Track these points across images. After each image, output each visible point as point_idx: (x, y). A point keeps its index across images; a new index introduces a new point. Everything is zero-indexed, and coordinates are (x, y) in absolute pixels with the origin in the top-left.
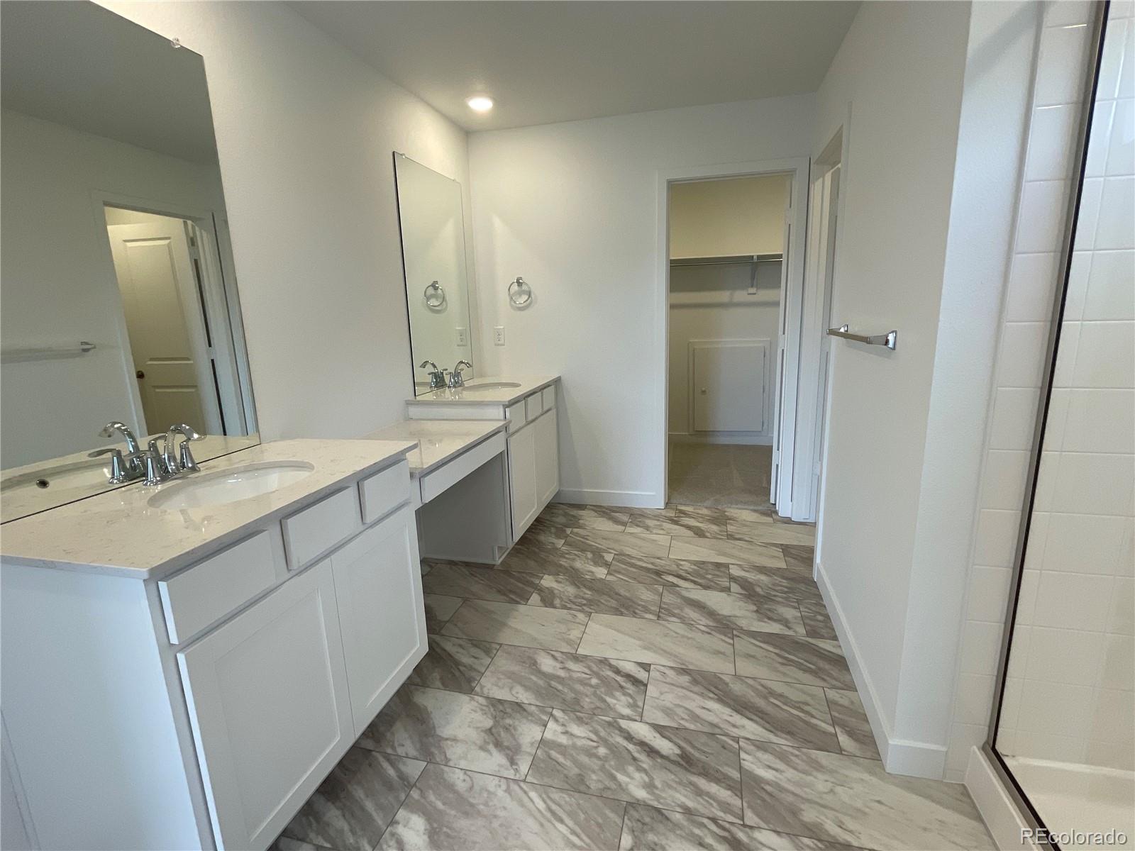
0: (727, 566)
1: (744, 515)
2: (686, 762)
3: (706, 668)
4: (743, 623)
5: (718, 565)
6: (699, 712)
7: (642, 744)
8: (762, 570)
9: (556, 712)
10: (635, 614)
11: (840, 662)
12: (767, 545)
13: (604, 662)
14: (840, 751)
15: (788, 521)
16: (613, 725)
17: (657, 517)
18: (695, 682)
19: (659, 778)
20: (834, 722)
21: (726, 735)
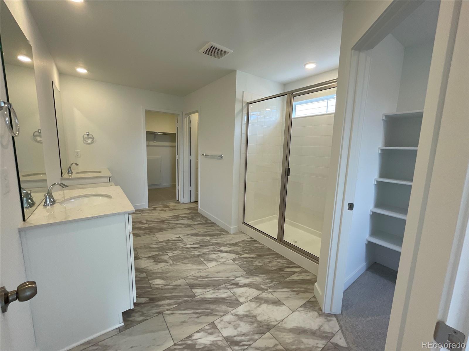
0: (178, 215)
1: (172, 204)
2: (201, 246)
3: (191, 233)
4: (191, 224)
5: (176, 216)
6: (197, 239)
7: (191, 248)
8: (186, 214)
9: (167, 252)
10: (166, 230)
11: (214, 223)
12: (183, 209)
13: (168, 240)
14: (223, 234)
15: (184, 203)
16: (182, 248)
17: (148, 210)
18: (191, 235)
19: (199, 250)
20: (220, 231)
21: (205, 240)
